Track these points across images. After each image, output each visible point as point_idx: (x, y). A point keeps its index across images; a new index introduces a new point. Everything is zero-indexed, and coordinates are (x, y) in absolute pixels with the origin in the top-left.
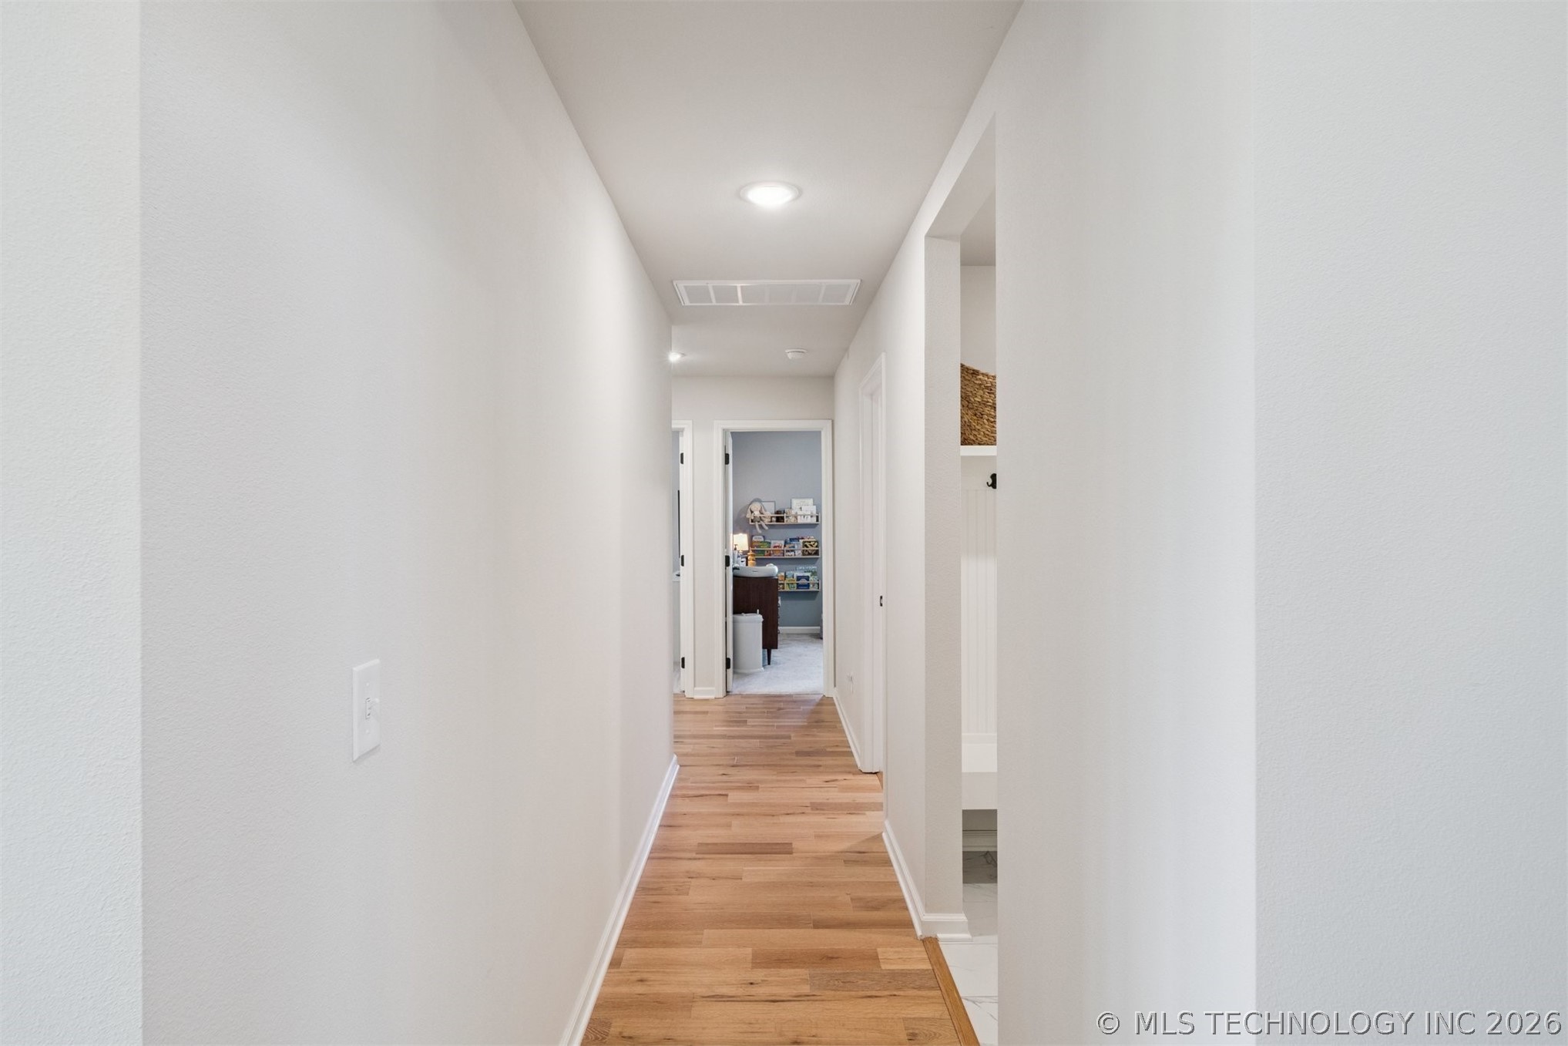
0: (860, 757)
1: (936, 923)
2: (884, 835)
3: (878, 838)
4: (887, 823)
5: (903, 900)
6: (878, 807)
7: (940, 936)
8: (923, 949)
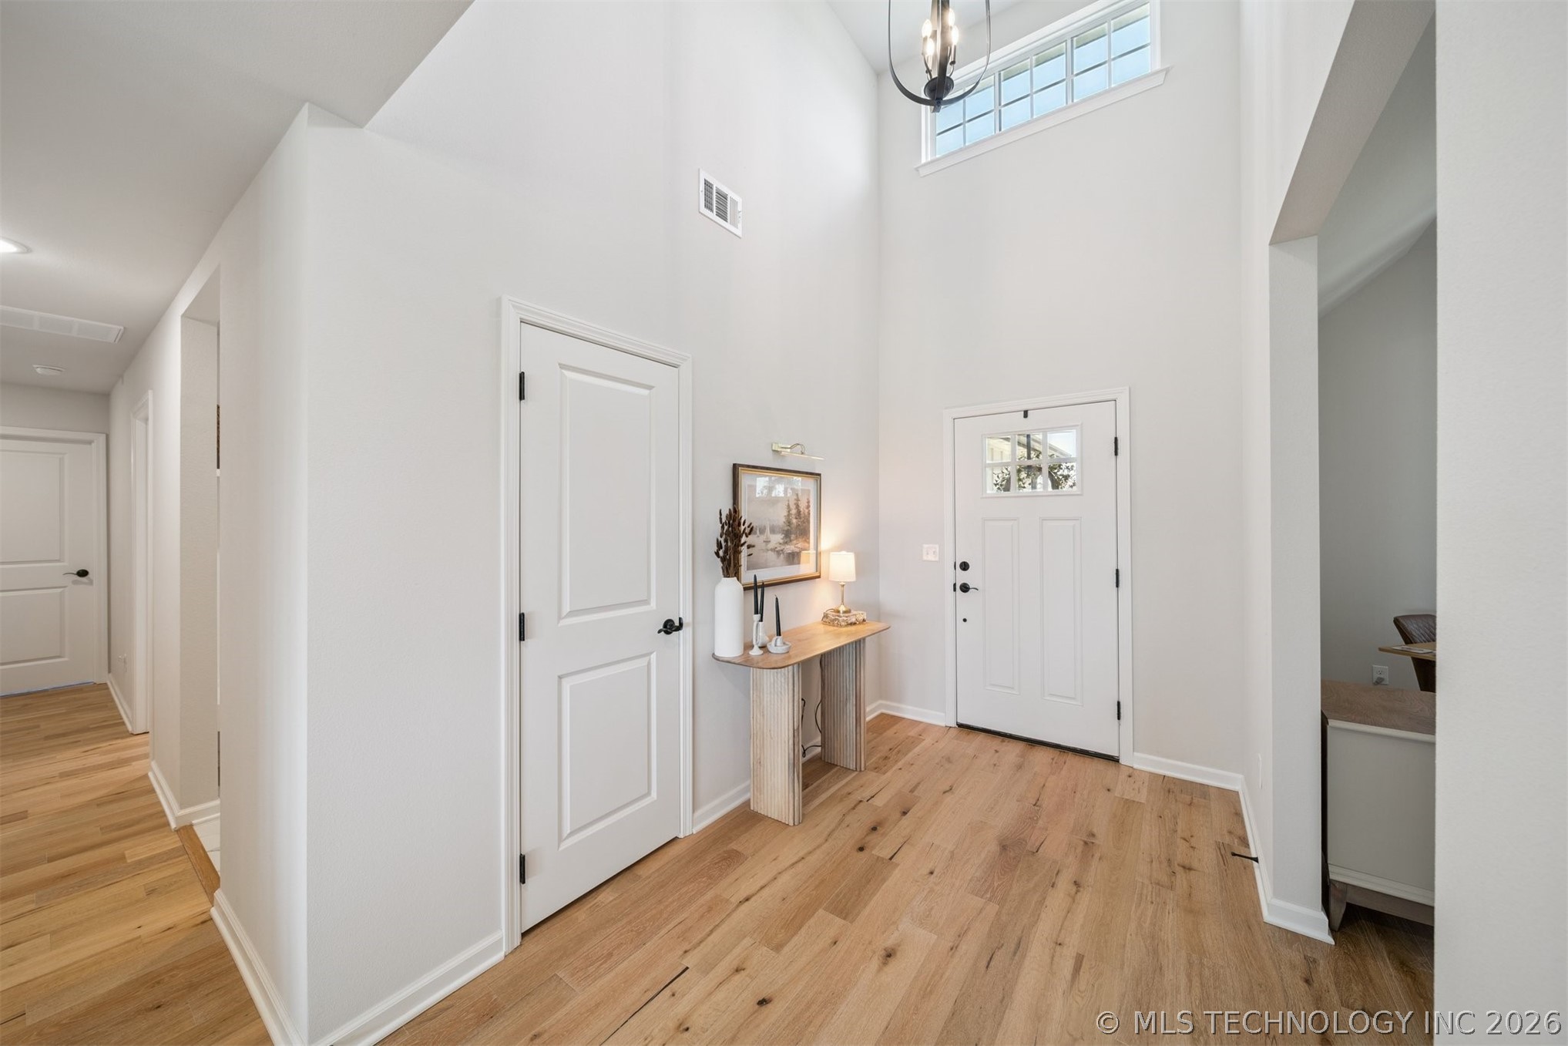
0: (131, 723)
1: (190, 814)
2: (150, 775)
3: (146, 777)
4: (154, 764)
5: (163, 812)
6: (146, 756)
7: (193, 822)
8: (177, 835)
